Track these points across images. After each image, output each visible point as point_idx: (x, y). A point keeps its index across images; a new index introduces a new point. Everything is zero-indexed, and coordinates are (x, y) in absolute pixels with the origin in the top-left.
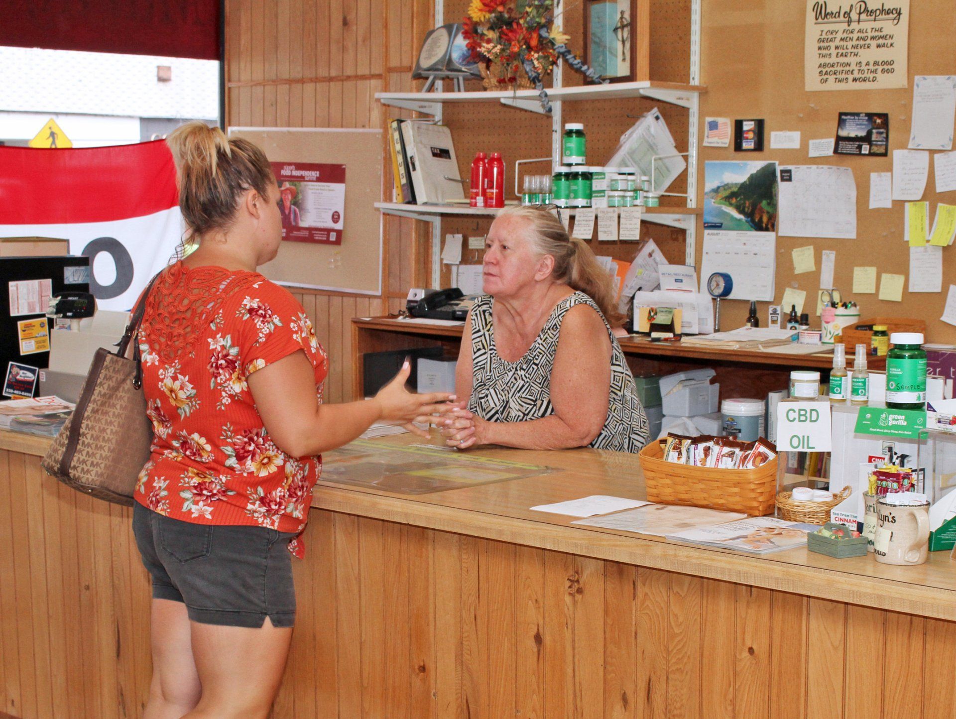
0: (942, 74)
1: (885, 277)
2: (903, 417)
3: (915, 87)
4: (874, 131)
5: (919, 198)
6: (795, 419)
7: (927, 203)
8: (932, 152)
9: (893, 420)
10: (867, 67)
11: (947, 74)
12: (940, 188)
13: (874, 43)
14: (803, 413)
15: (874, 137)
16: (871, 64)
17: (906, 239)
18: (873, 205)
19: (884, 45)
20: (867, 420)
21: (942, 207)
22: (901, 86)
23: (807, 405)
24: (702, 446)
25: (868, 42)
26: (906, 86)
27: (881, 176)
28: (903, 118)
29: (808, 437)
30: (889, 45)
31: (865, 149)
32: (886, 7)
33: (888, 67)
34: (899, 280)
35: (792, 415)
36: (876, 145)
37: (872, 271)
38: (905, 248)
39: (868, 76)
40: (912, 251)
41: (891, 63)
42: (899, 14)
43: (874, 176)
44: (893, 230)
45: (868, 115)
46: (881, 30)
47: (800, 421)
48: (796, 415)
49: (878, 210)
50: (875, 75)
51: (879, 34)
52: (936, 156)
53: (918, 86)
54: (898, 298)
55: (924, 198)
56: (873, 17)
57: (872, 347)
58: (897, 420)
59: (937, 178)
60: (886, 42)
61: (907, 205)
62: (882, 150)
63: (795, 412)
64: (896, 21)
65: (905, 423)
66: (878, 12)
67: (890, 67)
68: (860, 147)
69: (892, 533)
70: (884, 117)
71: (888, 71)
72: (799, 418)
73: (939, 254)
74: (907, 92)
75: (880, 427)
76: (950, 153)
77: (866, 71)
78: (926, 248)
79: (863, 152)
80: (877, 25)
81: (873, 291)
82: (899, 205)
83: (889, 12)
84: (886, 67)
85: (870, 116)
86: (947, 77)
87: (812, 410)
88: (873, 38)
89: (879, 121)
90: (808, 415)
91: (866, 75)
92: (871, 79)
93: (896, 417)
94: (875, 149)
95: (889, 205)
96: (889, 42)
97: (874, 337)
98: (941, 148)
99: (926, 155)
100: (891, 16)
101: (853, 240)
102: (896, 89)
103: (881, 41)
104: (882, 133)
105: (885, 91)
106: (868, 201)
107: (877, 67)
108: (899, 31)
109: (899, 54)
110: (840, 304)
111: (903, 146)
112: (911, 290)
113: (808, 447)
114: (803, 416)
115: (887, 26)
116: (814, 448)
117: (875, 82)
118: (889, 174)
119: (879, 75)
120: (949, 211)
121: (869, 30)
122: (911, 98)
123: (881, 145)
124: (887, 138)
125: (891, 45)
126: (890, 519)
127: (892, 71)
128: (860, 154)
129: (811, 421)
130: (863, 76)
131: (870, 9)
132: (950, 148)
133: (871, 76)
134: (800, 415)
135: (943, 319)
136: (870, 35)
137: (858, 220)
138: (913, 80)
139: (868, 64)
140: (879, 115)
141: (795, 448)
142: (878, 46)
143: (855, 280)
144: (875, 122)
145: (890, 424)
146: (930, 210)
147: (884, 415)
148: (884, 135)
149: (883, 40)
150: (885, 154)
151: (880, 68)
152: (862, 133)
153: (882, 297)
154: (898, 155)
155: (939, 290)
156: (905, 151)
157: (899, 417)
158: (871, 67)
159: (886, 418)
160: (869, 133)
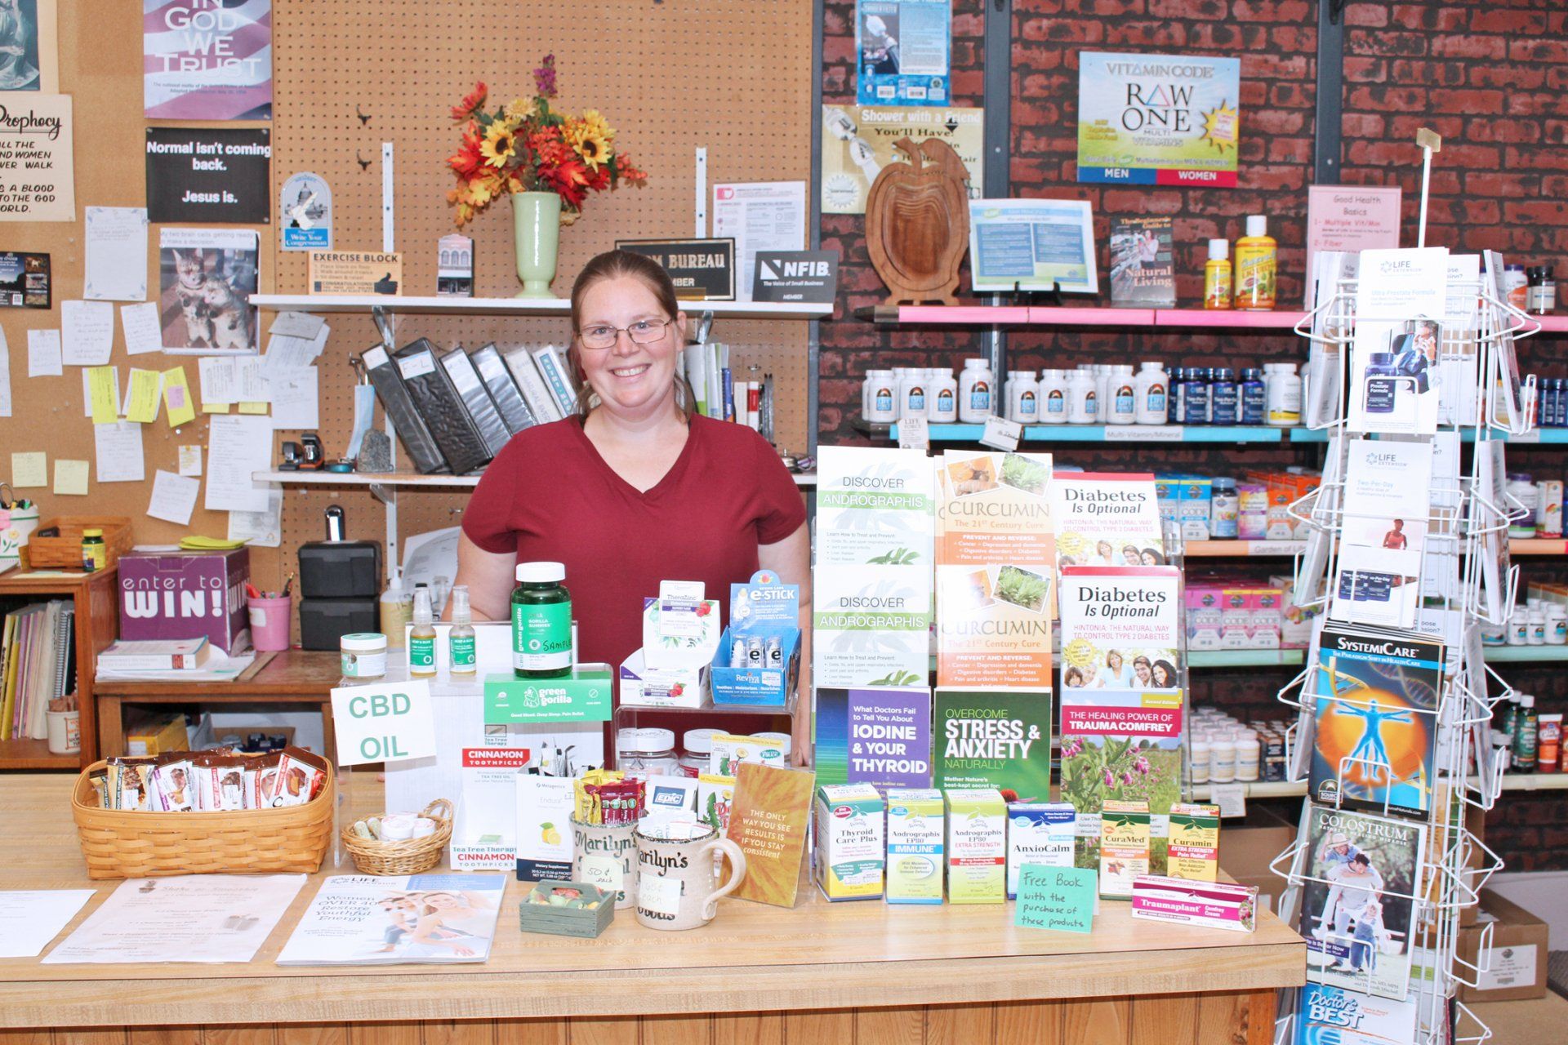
0: (126, 205)
1: (59, 465)
2: (563, 691)
3: (87, 221)
4: (29, 276)
5: (107, 362)
6: (365, 713)
7: (115, 368)
8: (118, 304)
9: (547, 696)
10: (13, 192)
11: (133, 206)
12: (132, 350)
13: (21, 162)
14: (379, 701)
15: (29, 284)
16: (19, 188)
17: (87, 414)
18: (33, 372)
19: (37, 165)
20: (502, 701)
21: (136, 375)
22: (66, 219)
23: (386, 689)
24: (167, 770)
25: (13, 159)
26: (74, 219)
27: (43, 335)
28: (71, 259)
29: (394, 738)
30: (45, 165)
31: (17, 299)
32: (37, 116)
33: (45, 193)
34: (83, 467)
35: (359, 707)
36: (34, 294)
37: (40, 458)
38: (88, 425)
39: (14, 204)
40: (98, 429)
41: (50, 188)
42: (58, 126)
43: (33, 335)
44: (67, 404)
45: (16, 254)
46: (31, 145)
47: (375, 714)
48: (368, 707)
49: (43, 379)
50: (25, 203)
51: (29, 150)
52: (124, 309)
53: (90, 219)
54: (83, 490)
55: (111, 362)
56: (18, 127)
57: (86, 558)
58: (555, 696)
59: (127, 337)
60: (40, 161)
61: (84, 371)
62: (43, 301)
63: (364, 701)
64: (53, 135)
65: (569, 700)
66: (25, 122)
67: (48, 194)
68: (9, 297)
69: (683, 883)
70: (46, 257)
71: (45, 199)
72: (374, 711)
73: (137, 436)
74: (76, 228)
75: (529, 710)
76: (144, 305)
77: (12, 198)
78: (118, 426)
79: (14, 303)
80: (25, 138)
81: (44, 483)
82: (74, 373)
83: (40, 122)
84: (42, 194)
85: (22, 257)
86: (132, 209)
87: (395, 696)
88: (19, 155)
89: (35, 263)
90: (390, 704)
91: (11, 202)
92: (20, 208)
93: (551, 692)
94: (31, 299)
95: (59, 372)
96: (46, 161)
97: (85, 546)
98: (131, 299)
99: (110, 307)
100: (45, 127)
101: (7, 418)
102: (58, 224)
103: (32, 160)
104: (41, 279)
105: (40, 224)
106: (27, 366)
107: (28, 193)
108: (61, 149)
109: (61, 175)
110: (14, 504)
111: (77, 295)
112: (100, 479)
113: (396, 754)
114: (379, 707)
115: (41, 140)
116: (406, 754)
117: (26, 213)
118: (57, 332)
119: (32, 203)
120: (147, 378)
121: (13, 144)
122: (82, 235)
123: (40, 295)
124: (49, 288)
125: (48, 165)
126: (679, 863)
127: (52, 199)
128: (11, 306)
129: (396, 712)
130: (7, 204)
131: (12, 117)
132: (144, 299)
133: (20, 204)
134: (374, 706)
135: (151, 512)
136: (14, 150)
137: (13, 392)
138: (84, 214)
139: (13, 188)
140: (36, 256)
141: (369, 757)
142: (28, 166)
143: (14, 471)
144: (30, 264)
145: (544, 704)
146: (119, 375)
147: (530, 691)
148: (45, 282)
149: (36, 159)
150: (48, 306)
151: (33, 194)
152: (11, 278)
153: (57, 490)
154: (68, 308)
155: (141, 477)
156: (79, 303)
157: (557, 691)
158: (19, 192)
159: (534, 695)
160: (22, 279)
